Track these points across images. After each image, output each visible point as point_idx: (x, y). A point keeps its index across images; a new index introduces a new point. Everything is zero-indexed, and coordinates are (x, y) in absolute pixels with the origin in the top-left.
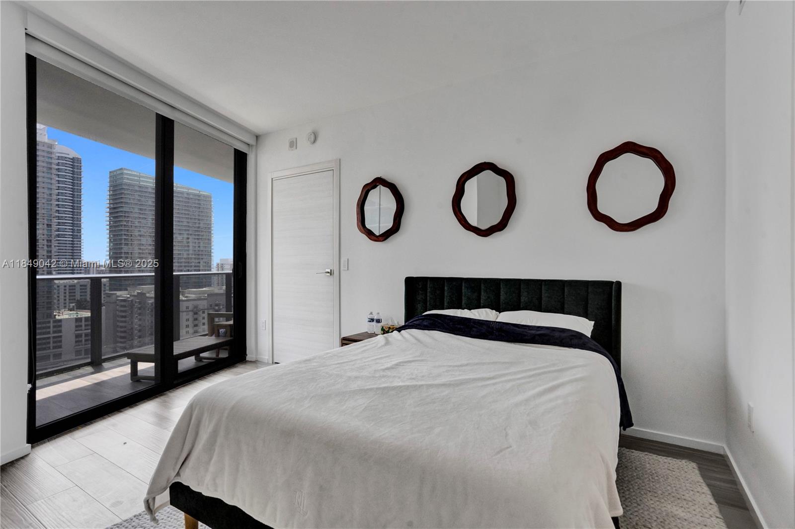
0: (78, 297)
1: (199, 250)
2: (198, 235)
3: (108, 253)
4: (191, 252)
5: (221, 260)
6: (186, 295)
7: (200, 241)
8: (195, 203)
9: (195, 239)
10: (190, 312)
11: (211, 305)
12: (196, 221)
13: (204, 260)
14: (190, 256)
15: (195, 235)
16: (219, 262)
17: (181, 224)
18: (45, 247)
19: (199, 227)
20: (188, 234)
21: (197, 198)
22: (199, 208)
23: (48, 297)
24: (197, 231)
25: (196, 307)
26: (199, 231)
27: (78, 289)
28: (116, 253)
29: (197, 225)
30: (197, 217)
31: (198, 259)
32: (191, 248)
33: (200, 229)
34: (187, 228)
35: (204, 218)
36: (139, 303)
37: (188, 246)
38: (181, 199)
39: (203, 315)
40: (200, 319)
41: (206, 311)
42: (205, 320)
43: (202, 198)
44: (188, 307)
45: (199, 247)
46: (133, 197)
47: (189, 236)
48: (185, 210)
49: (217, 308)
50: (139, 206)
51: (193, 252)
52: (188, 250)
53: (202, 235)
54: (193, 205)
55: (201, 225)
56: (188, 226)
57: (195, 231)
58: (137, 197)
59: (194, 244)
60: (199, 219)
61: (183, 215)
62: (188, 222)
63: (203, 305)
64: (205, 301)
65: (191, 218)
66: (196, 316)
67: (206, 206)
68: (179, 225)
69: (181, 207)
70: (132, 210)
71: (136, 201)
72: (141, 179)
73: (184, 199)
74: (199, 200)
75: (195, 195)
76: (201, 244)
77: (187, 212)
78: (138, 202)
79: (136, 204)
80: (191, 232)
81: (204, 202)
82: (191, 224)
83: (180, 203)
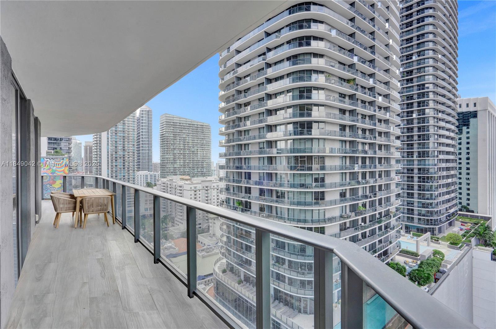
0: (149, 181)
1: (203, 156)
2: (203, 147)
3: (160, 159)
4: (199, 157)
6: (192, 181)
7: (204, 151)
8: (201, 130)
9: (201, 150)
10: (192, 191)
11: (203, 187)
13: (206, 161)
14: (199, 159)
15: (201, 147)
16: (217, 162)
17: (193, 142)
18: (132, 156)
19: (203, 143)
22: (203, 132)
23: (133, 181)
25: (195, 187)
27: (149, 176)
28: (163, 158)
29: (202, 142)
30: (202, 137)
31: (203, 161)
32: (199, 155)
33: (204, 144)
34: (197, 144)
35: (206, 138)
36: (170, 185)
37: (198, 154)
38: (193, 128)
39: (199, 192)
40: (198, 195)
41: (201, 190)
42: (200, 196)
43: (204, 127)
44: (191, 188)
45: (203, 154)
46: (170, 128)
47: (198, 148)
48: (196, 134)
49: (206, 189)
50: (173, 133)
51: (200, 157)
52: (197, 156)
53: (205, 148)
54: (200, 131)
55: (204, 142)
56: (197, 143)
57: (201, 145)
58: (172, 128)
59: (200, 153)
60: (203, 139)
61: (195, 137)
62: (197, 140)
63: (199, 187)
64: (201, 185)
65: (199, 138)
66: (195, 193)
67: (206, 131)
68: (193, 143)
69: (193, 132)
70: (170, 135)
71: (172, 131)
72: (174, 119)
73: (195, 128)
74: (203, 128)
75: (201, 125)
76: (204, 153)
77: (197, 135)
78: (173, 131)
79: (171, 132)
80: (199, 146)
81: (206, 129)
82: (199, 142)
83: (193, 130)
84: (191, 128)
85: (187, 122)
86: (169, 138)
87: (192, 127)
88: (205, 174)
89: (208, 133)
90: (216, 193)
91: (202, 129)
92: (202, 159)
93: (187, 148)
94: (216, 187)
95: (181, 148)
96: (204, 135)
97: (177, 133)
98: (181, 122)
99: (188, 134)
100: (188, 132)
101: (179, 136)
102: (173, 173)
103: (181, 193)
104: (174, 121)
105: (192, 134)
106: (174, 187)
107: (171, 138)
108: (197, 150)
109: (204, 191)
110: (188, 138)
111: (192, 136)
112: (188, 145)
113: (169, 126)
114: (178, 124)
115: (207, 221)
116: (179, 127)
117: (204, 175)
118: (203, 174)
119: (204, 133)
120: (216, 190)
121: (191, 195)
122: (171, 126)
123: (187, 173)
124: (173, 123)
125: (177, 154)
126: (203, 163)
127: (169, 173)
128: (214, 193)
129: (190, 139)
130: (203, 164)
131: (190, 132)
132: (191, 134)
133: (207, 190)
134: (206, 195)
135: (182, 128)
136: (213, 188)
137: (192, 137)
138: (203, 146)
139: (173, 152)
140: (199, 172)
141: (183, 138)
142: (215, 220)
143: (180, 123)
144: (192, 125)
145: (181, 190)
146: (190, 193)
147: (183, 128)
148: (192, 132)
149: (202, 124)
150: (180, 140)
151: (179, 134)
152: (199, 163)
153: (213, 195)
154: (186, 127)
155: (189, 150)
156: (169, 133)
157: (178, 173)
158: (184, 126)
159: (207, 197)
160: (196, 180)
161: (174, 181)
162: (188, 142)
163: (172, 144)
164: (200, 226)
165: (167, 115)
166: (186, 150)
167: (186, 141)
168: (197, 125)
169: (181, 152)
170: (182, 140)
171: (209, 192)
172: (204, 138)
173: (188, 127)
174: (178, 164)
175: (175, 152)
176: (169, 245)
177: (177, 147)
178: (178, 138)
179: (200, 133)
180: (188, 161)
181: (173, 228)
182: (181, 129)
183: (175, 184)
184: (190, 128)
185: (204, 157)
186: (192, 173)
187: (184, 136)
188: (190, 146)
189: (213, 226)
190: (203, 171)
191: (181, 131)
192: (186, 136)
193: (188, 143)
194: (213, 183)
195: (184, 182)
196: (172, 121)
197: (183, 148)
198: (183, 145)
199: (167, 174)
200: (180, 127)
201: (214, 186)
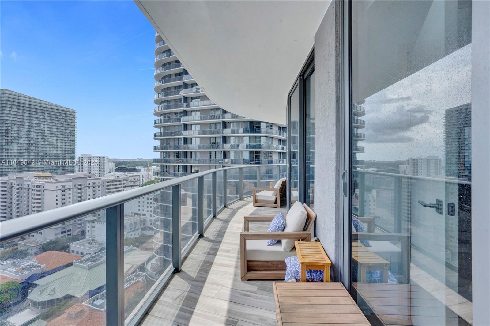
1: (65, 148)
2: (65, 138)
4: (59, 149)
5: (81, 155)
6: (56, 179)
7: (66, 142)
9: (63, 140)
10: (59, 191)
11: (75, 185)
12: (64, 128)
13: (70, 155)
14: (59, 152)
15: (62, 138)
16: (80, 156)
17: (52, 130)
19: (65, 132)
20: (57, 137)
21: (64, 112)
22: (66, 119)
24: (64, 135)
25: (64, 186)
26: (66, 135)
29: (64, 131)
30: (64, 125)
31: (65, 154)
32: (59, 146)
33: (67, 134)
34: (56, 133)
35: (70, 126)
36: (18, 185)
37: (57, 145)
38: (51, 113)
39: (70, 192)
40: (67, 195)
41: (71, 190)
42: (71, 196)
43: (68, 113)
44: (57, 187)
45: (66, 146)
46: (13, 110)
47: (58, 139)
48: (55, 120)
49: (79, 187)
50: (17, 117)
51: (61, 149)
52: (57, 148)
53: (68, 138)
54: (62, 117)
55: (68, 131)
56: (57, 131)
57: (63, 135)
58: (16, 110)
59: (62, 144)
60: (65, 127)
61: (54, 124)
62: (57, 129)
63: (69, 185)
64: (72, 182)
65: (60, 126)
66: (63, 193)
67: (70, 118)
68: (50, 131)
69: (52, 118)
70: (11, 119)
71: (15, 113)
72: (20, 98)
73: (54, 113)
74: (66, 114)
75: (63, 111)
76: (67, 144)
77: (56, 122)
78: (17, 114)
79: (15, 115)
80: (59, 136)
81: (70, 116)
82: (59, 130)
83: (51, 116)
84: (48, 112)
85: (41, 105)
86: (10, 122)
87: (50, 111)
88: (68, 169)
89: (73, 121)
90: (92, 191)
91: (64, 115)
92: (64, 152)
93: (40, 137)
94: (91, 184)
95: (32, 136)
96: (67, 123)
97: (25, 117)
98: (31, 103)
99: (43, 120)
100: (42, 117)
101: (29, 121)
102: (17, 170)
103: (39, 195)
104: (20, 101)
105: (50, 120)
106: (26, 187)
107: (14, 122)
108: (57, 140)
109: (75, 190)
110: (42, 125)
111: (50, 122)
112: (42, 133)
113: (10, 106)
114: (27, 106)
115: (79, 226)
116: (29, 109)
117: (66, 171)
118: (64, 170)
119: (67, 121)
120: (91, 188)
121: (57, 196)
122: (14, 107)
123: (40, 169)
124: (19, 103)
125: (25, 145)
126: (66, 156)
127: (9, 170)
128: (89, 191)
129: (46, 126)
130: (65, 158)
131: (46, 117)
132: (48, 121)
133: (79, 189)
134: (79, 195)
135: (33, 111)
136: (88, 185)
137: (49, 124)
138: (65, 136)
139: (17, 142)
140: (59, 167)
141: (34, 125)
142: (94, 223)
143: (30, 105)
144: (50, 108)
145: (39, 191)
146: (55, 193)
147: (36, 112)
148: (49, 118)
149: (65, 109)
150: (29, 126)
151: (29, 118)
152: (60, 156)
153: (88, 194)
154: (39, 111)
155: (43, 140)
156: (10, 116)
157: (26, 169)
158: (36, 109)
159: (79, 197)
160: (61, 177)
161: (25, 179)
162: (42, 130)
163: (15, 131)
164: (69, 233)
165: (6, 92)
166: (40, 140)
167: (40, 128)
168: (57, 110)
169: (32, 142)
170: (32, 126)
171: (83, 191)
172: (67, 126)
173: (43, 111)
174: (26, 157)
175: (21, 141)
176: (28, 264)
177: (24, 136)
178: (27, 124)
179: (62, 120)
180: (42, 154)
181: (24, 241)
182: (31, 113)
183: (28, 183)
184: (46, 112)
185: (66, 150)
186: (48, 168)
187: (37, 122)
188: (46, 135)
189: (92, 230)
190: (65, 167)
191: (31, 116)
192: (40, 122)
193: (43, 132)
194: (88, 180)
195: (41, 180)
196: (17, 100)
197: (35, 137)
198: (34, 134)
199: (6, 170)
200: (31, 110)
201: (89, 184)
